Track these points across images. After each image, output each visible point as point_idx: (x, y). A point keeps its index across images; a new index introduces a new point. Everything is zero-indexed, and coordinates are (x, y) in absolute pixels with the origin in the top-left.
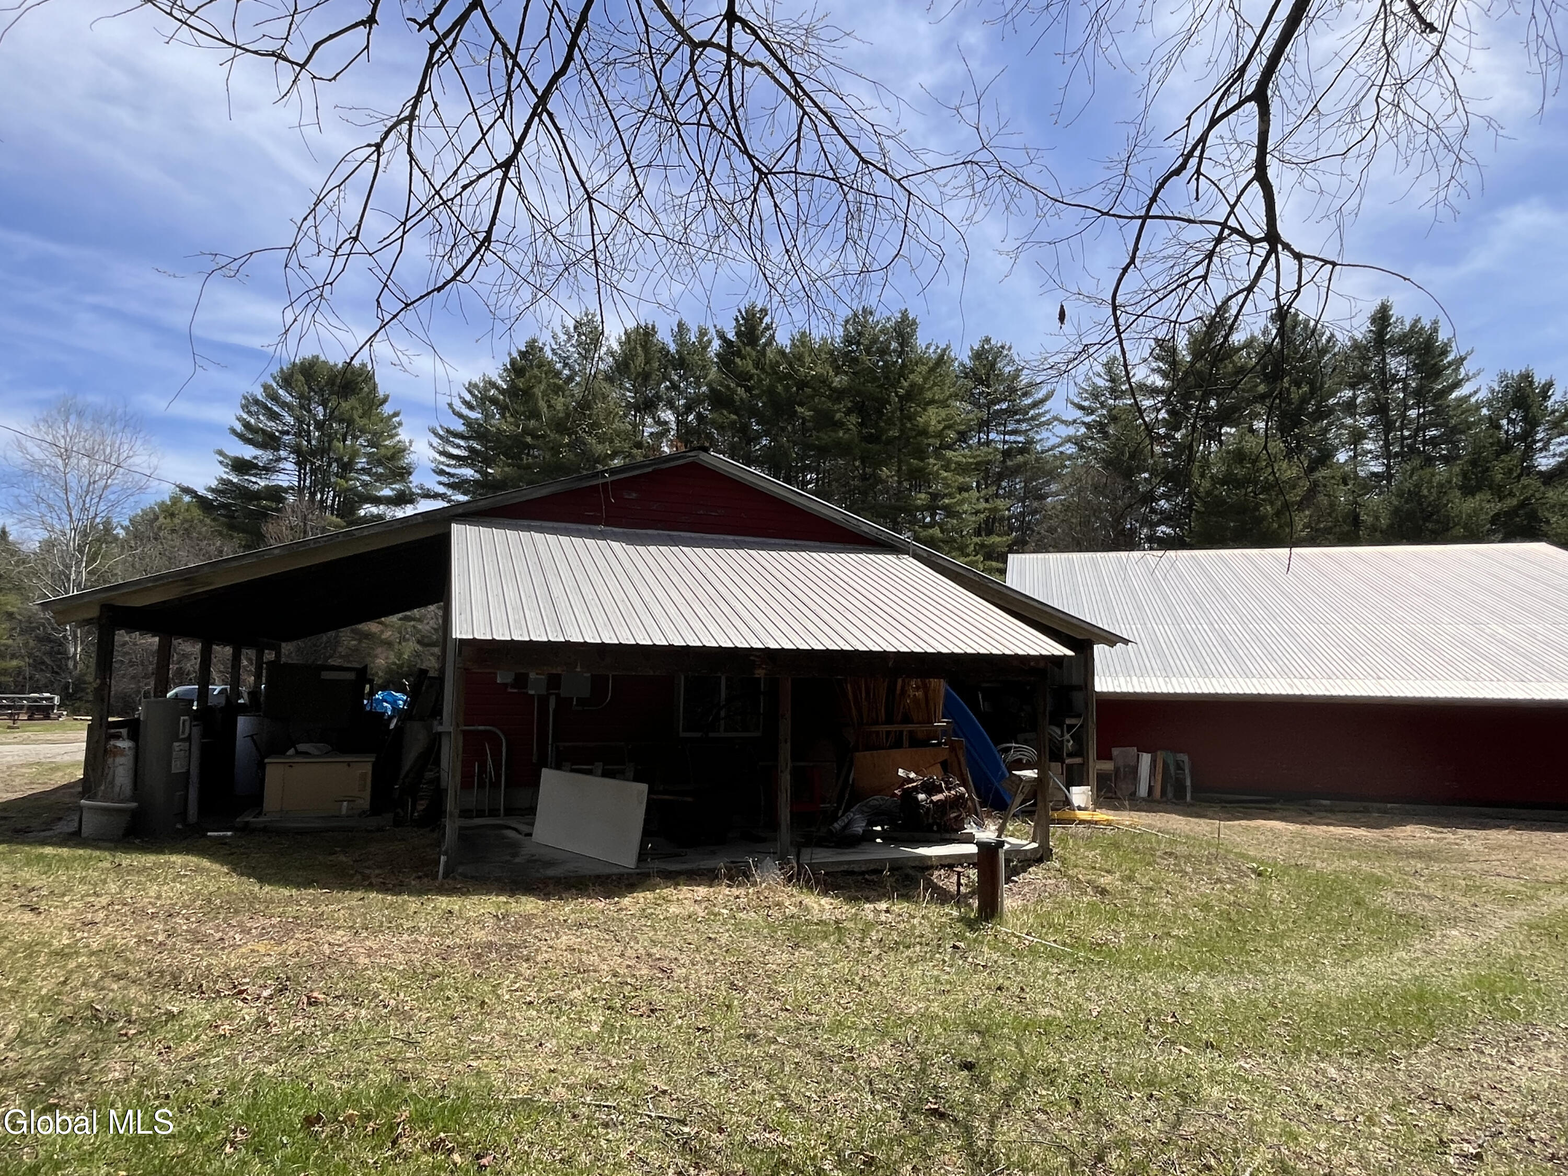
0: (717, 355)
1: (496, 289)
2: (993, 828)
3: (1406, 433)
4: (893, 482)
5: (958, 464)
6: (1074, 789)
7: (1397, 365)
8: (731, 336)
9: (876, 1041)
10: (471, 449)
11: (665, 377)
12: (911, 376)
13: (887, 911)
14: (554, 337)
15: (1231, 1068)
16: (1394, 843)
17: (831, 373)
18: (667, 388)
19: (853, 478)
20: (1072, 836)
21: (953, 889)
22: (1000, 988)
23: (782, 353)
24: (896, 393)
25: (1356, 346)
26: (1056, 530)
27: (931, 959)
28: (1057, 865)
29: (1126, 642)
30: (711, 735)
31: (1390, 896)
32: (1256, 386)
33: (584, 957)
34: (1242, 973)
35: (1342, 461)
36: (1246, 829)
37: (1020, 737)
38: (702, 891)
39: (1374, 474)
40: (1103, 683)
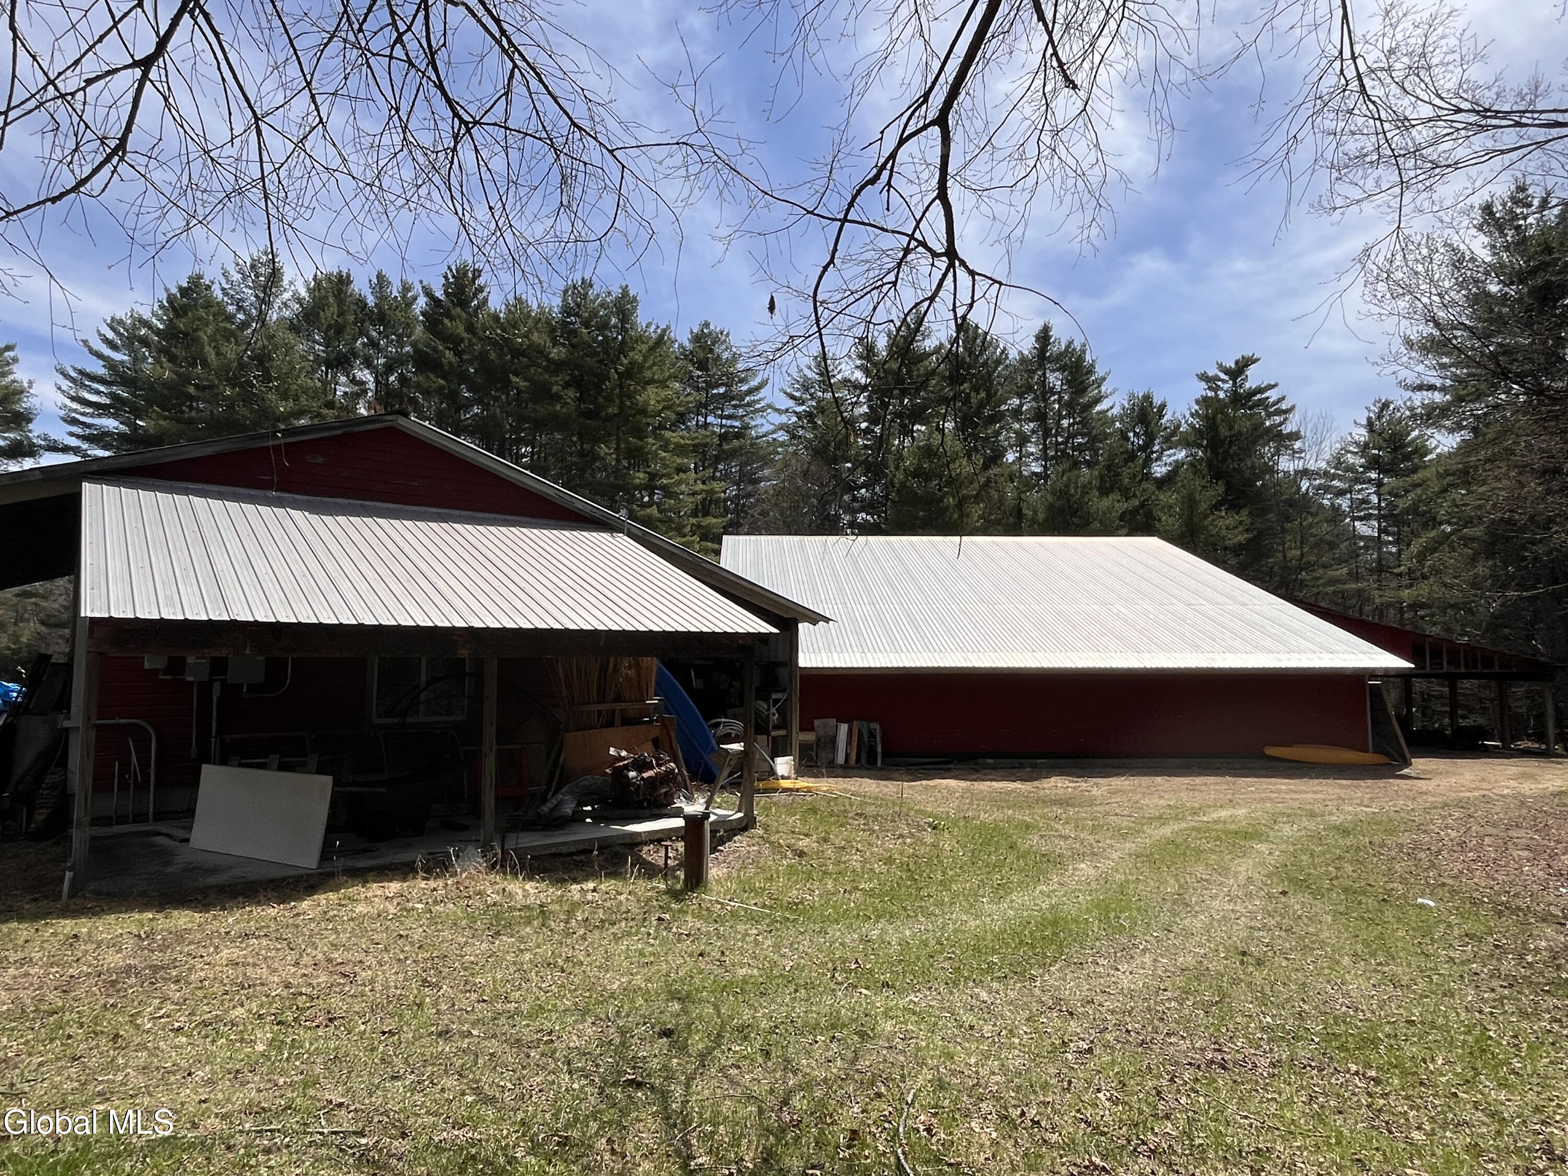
0: (423, 314)
1: (135, 209)
2: (702, 801)
3: (1060, 440)
4: (611, 460)
5: (678, 445)
6: (779, 760)
7: (1055, 379)
8: (439, 294)
9: (576, 1022)
10: (113, 396)
11: (362, 333)
12: (631, 354)
13: (594, 890)
14: (225, 274)
15: (902, 1003)
16: (1042, 793)
17: (550, 344)
18: (364, 344)
19: (571, 454)
20: (775, 804)
21: (661, 862)
22: (701, 955)
23: (496, 318)
24: (616, 369)
25: (1023, 360)
26: (768, 514)
27: (637, 933)
28: (761, 832)
29: (827, 620)
30: (408, 720)
31: (1036, 838)
32: (942, 389)
33: (249, 971)
34: (916, 916)
35: (1010, 461)
36: (926, 788)
37: (730, 712)
38: (394, 887)
39: (1034, 473)
40: (806, 660)
